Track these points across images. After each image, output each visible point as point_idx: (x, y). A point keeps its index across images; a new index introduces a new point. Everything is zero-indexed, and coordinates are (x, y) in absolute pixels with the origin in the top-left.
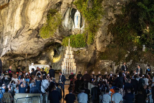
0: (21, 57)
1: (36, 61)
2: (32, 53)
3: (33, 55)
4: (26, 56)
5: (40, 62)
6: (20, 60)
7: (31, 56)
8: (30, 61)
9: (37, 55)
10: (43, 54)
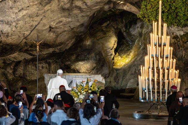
0: (22, 54)
1: (65, 65)
2: (55, 42)
3: (57, 46)
4: (36, 50)
5: (77, 68)
6: (21, 61)
7: (51, 50)
8: (49, 64)
9: (68, 48)
10: (84, 43)
